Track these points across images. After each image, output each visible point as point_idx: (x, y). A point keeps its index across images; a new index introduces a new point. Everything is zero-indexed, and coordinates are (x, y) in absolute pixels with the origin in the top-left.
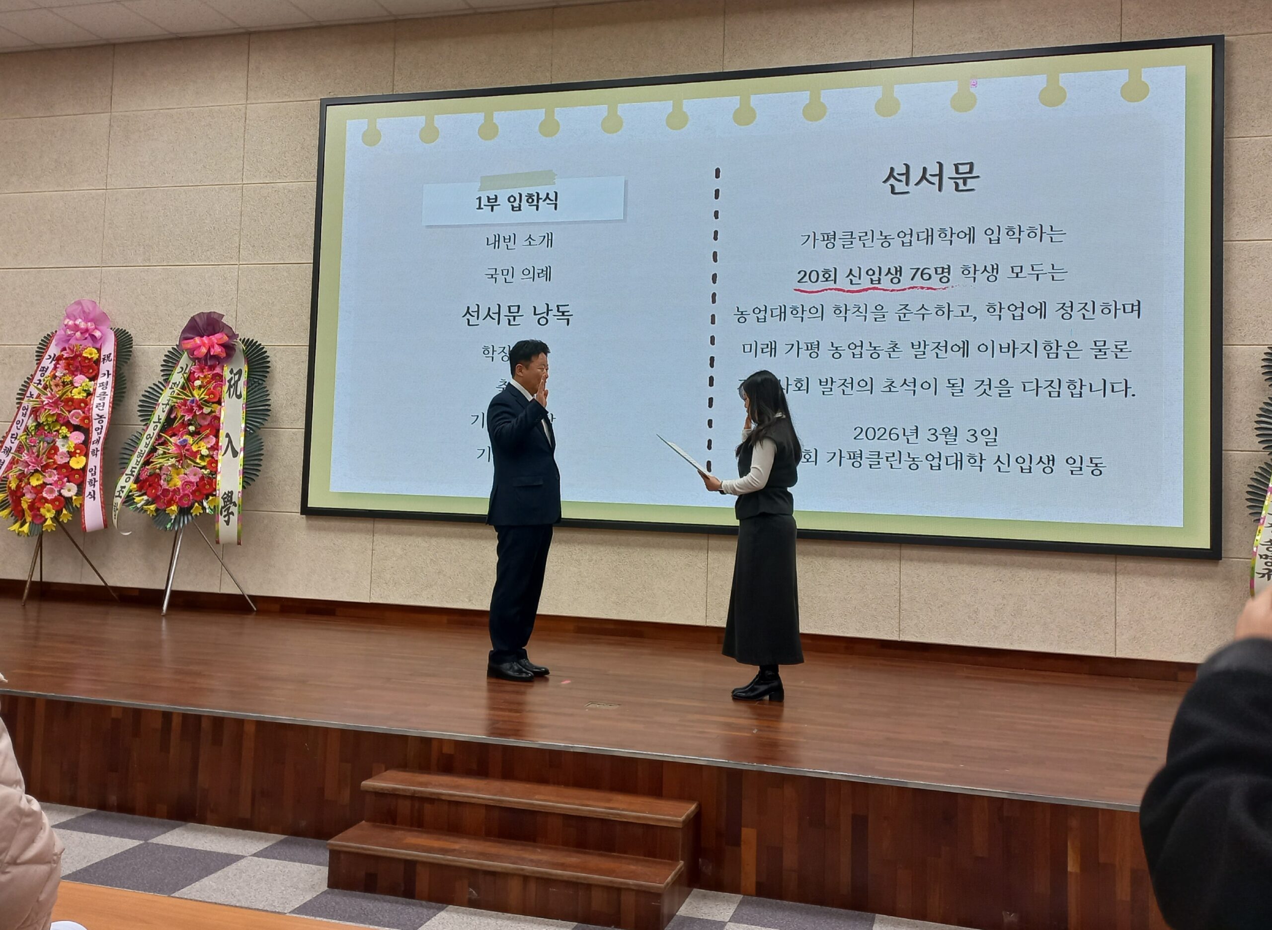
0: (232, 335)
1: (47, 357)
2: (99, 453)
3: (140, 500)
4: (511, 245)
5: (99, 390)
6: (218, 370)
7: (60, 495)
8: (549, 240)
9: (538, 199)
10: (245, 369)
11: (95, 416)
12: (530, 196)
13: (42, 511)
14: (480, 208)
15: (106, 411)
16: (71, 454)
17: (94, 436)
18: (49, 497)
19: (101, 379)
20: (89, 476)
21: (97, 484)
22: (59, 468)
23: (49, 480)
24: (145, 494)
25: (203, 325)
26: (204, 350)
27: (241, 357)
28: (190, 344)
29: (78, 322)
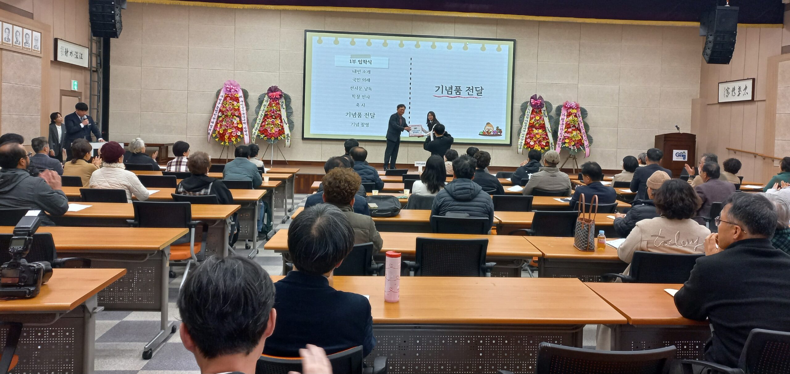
0: (282, 92)
1: (220, 96)
2: (246, 123)
3: (262, 136)
4: (359, 72)
5: (241, 106)
6: (278, 102)
7: (236, 134)
8: (369, 72)
9: (366, 61)
10: (284, 101)
11: (242, 113)
12: (364, 61)
13: (232, 139)
14: (351, 62)
15: (245, 112)
16: (238, 124)
17: (243, 119)
18: (234, 135)
19: (241, 103)
20: (244, 130)
21: (247, 132)
22: (235, 127)
23: (233, 131)
24: (263, 134)
25: (273, 90)
26: (274, 96)
27: (283, 98)
28: (270, 94)
29: (232, 86)
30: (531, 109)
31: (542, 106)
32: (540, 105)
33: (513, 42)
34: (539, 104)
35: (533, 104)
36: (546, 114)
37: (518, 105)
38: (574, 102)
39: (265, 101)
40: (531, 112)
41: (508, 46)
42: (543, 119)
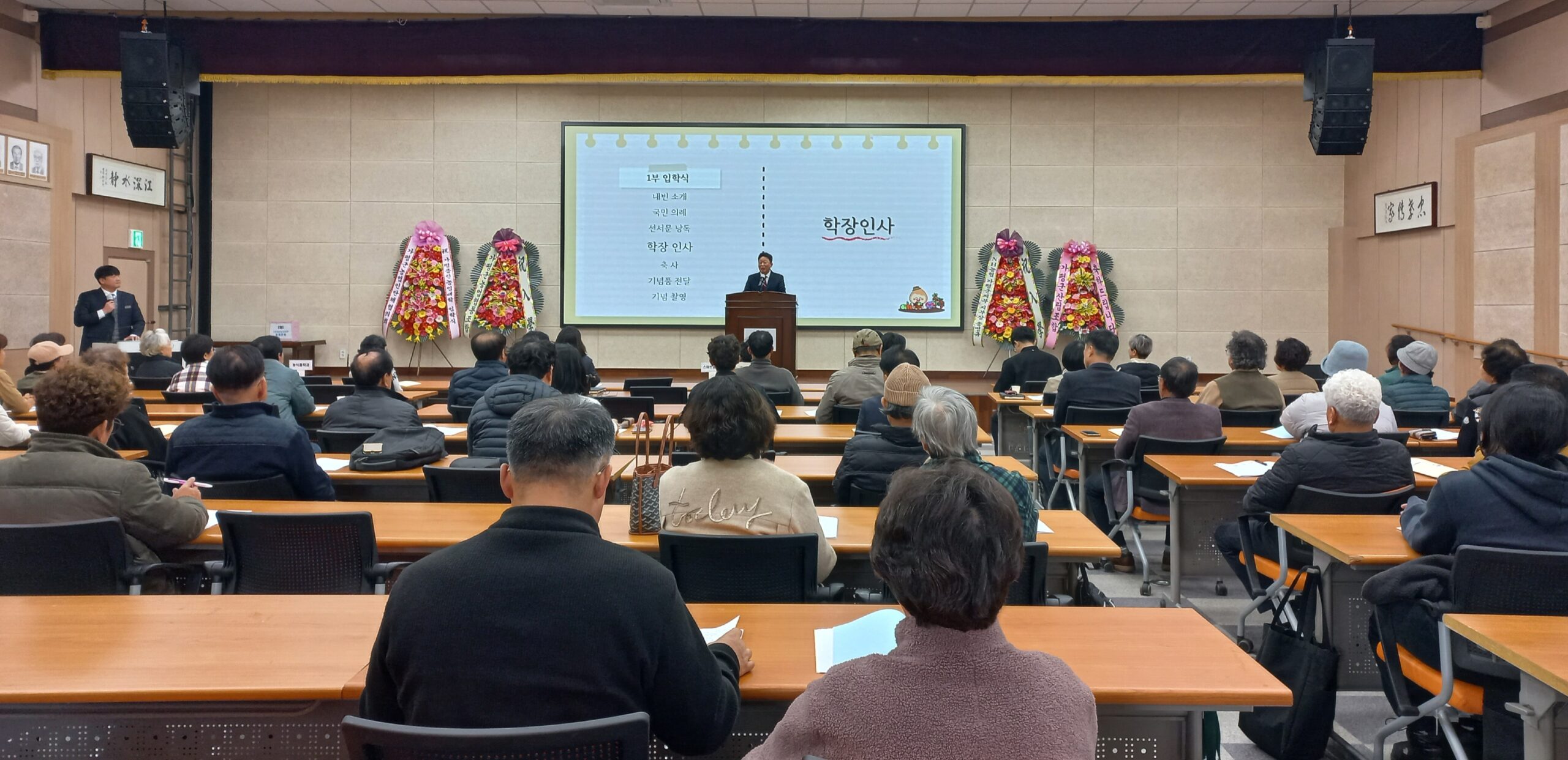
0: (520, 240)
1: (407, 250)
2: (453, 300)
3: (483, 323)
4: (666, 198)
5: (445, 268)
6: (513, 258)
7: (435, 321)
8: (684, 196)
9: (678, 177)
10: (526, 256)
11: (446, 281)
12: (674, 176)
13: (426, 330)
14: (649, 180)
15: (452, 278)
16: (438, 301)
17: (448, 292)
18: (430, 323)
19: (445, 262)
20: (449, 312)
21: (455, 316)
22: (433, 308)
23: (428, 314)
24: (484, 319)
25: (504, 235)
26: (506, 248)
27: (523, 250)
28: (498, 244)
29: (428, 232)
30: (998, 257)
31: (1020, 252)
32: (1015, 249)
33: (960, 129)
34: (1013, 248)
35: (1001, 247)
36: (1029, 266)
37: (973, 251)
38: (1086, 243)
39: (489, 257)
40: (997, 265)
41: (951, 137)
42: (1022, 276)
